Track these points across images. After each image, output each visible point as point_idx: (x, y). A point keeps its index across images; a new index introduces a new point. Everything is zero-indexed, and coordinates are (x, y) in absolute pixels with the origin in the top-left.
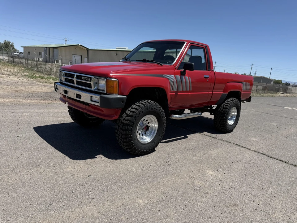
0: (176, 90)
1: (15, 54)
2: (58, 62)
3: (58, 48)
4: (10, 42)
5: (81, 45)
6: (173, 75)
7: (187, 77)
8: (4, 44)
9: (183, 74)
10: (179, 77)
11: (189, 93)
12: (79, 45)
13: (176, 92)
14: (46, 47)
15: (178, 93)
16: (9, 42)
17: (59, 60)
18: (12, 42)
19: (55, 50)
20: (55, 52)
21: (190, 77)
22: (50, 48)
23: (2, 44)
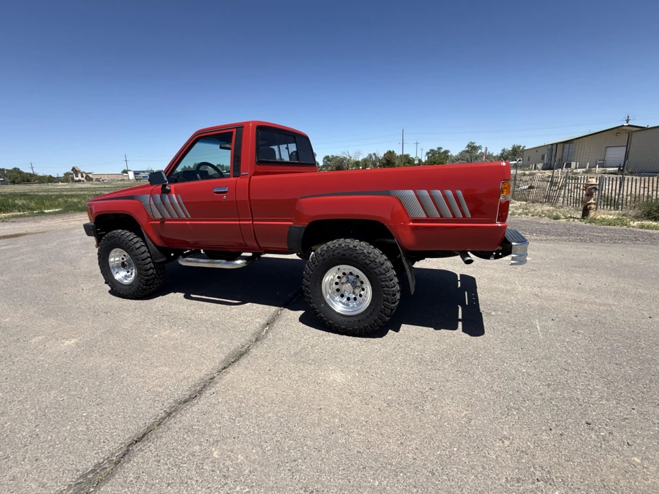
0: (160, 217)
1: (511, 163)
2: (569, 166)
3: (575, 141)
4: (521, 146)
5: (629, 126)
6: (149, 195)
7: (174, 195)
8: (512, 150)
9: (165, 191)
10: (158, 196)
11: (188, 222)
12: (623, 126)
13: (163, 220)
14: (552, 145)
15: (166, 222)
16: (519, 147)
17: (572, 163)
18: (523, 146)
19: (567, 146)
20: (566, 151)
21: (179, 196)
22: (557, 144)
23: (509, 151)
